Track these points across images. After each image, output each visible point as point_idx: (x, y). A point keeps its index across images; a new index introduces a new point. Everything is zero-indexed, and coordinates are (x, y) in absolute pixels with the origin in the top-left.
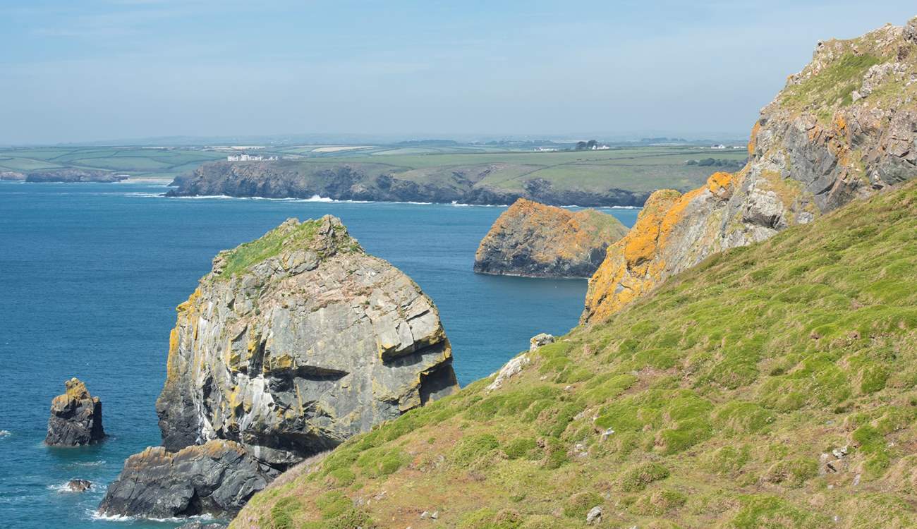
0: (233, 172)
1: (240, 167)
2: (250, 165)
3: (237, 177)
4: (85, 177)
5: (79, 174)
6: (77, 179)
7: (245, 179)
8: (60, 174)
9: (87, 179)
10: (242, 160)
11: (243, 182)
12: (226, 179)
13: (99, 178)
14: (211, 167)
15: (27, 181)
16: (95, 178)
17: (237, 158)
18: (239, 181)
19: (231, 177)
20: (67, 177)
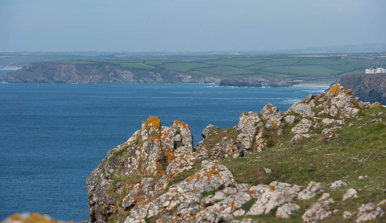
0: (364, 83)
1: (370, 79)
2: (377, 78)
3: (366, 88)
4: (265, 82)
5: (260, 80)
6: (258, 84)
7: (373, 90)
8: (246, 80)
9: (266, 84)
10: (377, 72)
11: (371, 92)
12: (359, 89)
13: (275, 83)
14: (347, 79)
15: (220, 85)
16: (272, 83)
17: (373, 70)
18: (368, 91)
19: (362, 88)
20: (250, 82)
